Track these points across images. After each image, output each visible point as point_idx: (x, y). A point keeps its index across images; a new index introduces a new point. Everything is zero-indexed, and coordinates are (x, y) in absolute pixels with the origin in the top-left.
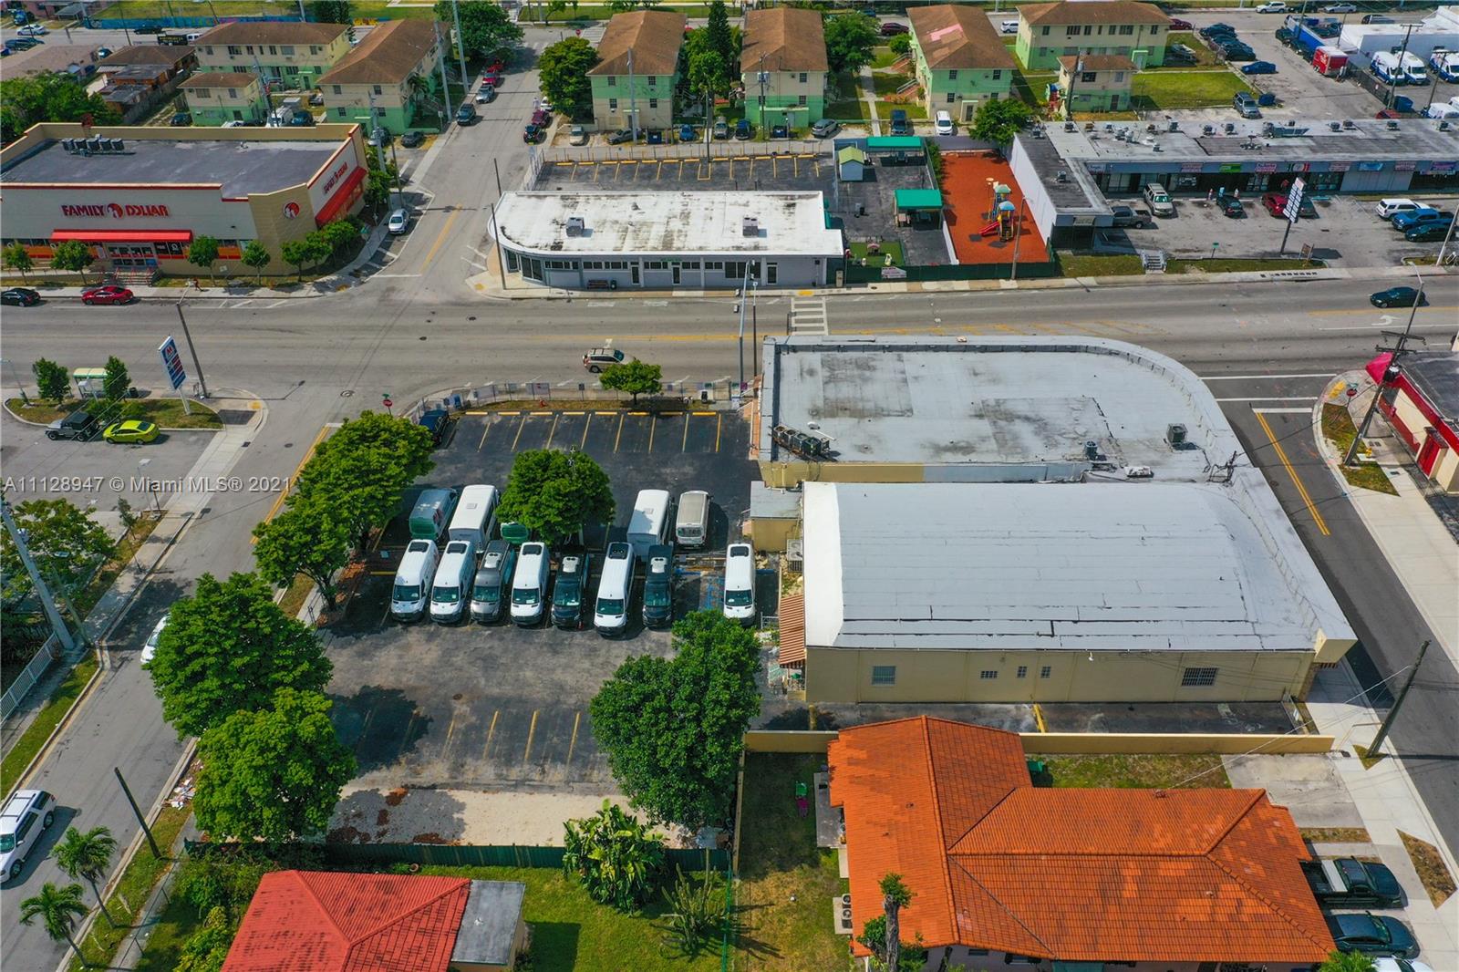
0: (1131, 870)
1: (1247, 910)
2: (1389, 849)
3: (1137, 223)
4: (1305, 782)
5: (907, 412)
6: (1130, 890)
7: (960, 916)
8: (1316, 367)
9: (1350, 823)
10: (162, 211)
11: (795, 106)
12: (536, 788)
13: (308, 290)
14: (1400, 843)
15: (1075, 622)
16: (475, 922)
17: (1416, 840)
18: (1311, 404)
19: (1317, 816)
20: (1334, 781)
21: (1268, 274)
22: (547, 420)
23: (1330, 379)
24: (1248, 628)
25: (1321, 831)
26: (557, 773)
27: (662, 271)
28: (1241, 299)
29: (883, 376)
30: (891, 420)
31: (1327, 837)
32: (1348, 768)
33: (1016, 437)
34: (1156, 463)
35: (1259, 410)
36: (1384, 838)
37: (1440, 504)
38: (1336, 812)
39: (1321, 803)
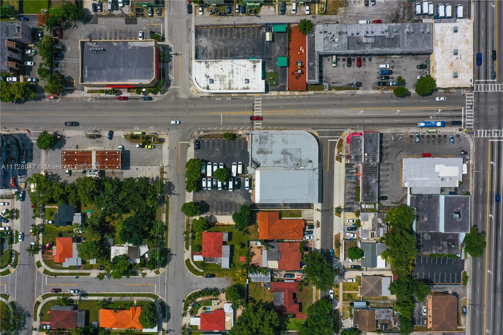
0: (286, 231)
4: (310, 213)
5: (271, 153)
8: (343, 127)
9: (313, 219)
11: (256, 2)
12: (226, 215)
15: (287, 200)
16: (224, 237)
17: (318, 221)
18: (337, 138)
19: (309, 218)
20: (313, 213)
21: (347, 92)
22: (215, 141)
23: (344, 131)
24: (307, 201)
26: (228, 213)
29: (269, 142)
30: (269, 155)
31: (309, 220)
32: (315, 212)
33: (287, 159)
34: (305, 166)
35: (329, 140)
36: (315, 221)
37: (347, 165)
38: (311, 217)
39: (310, 216)
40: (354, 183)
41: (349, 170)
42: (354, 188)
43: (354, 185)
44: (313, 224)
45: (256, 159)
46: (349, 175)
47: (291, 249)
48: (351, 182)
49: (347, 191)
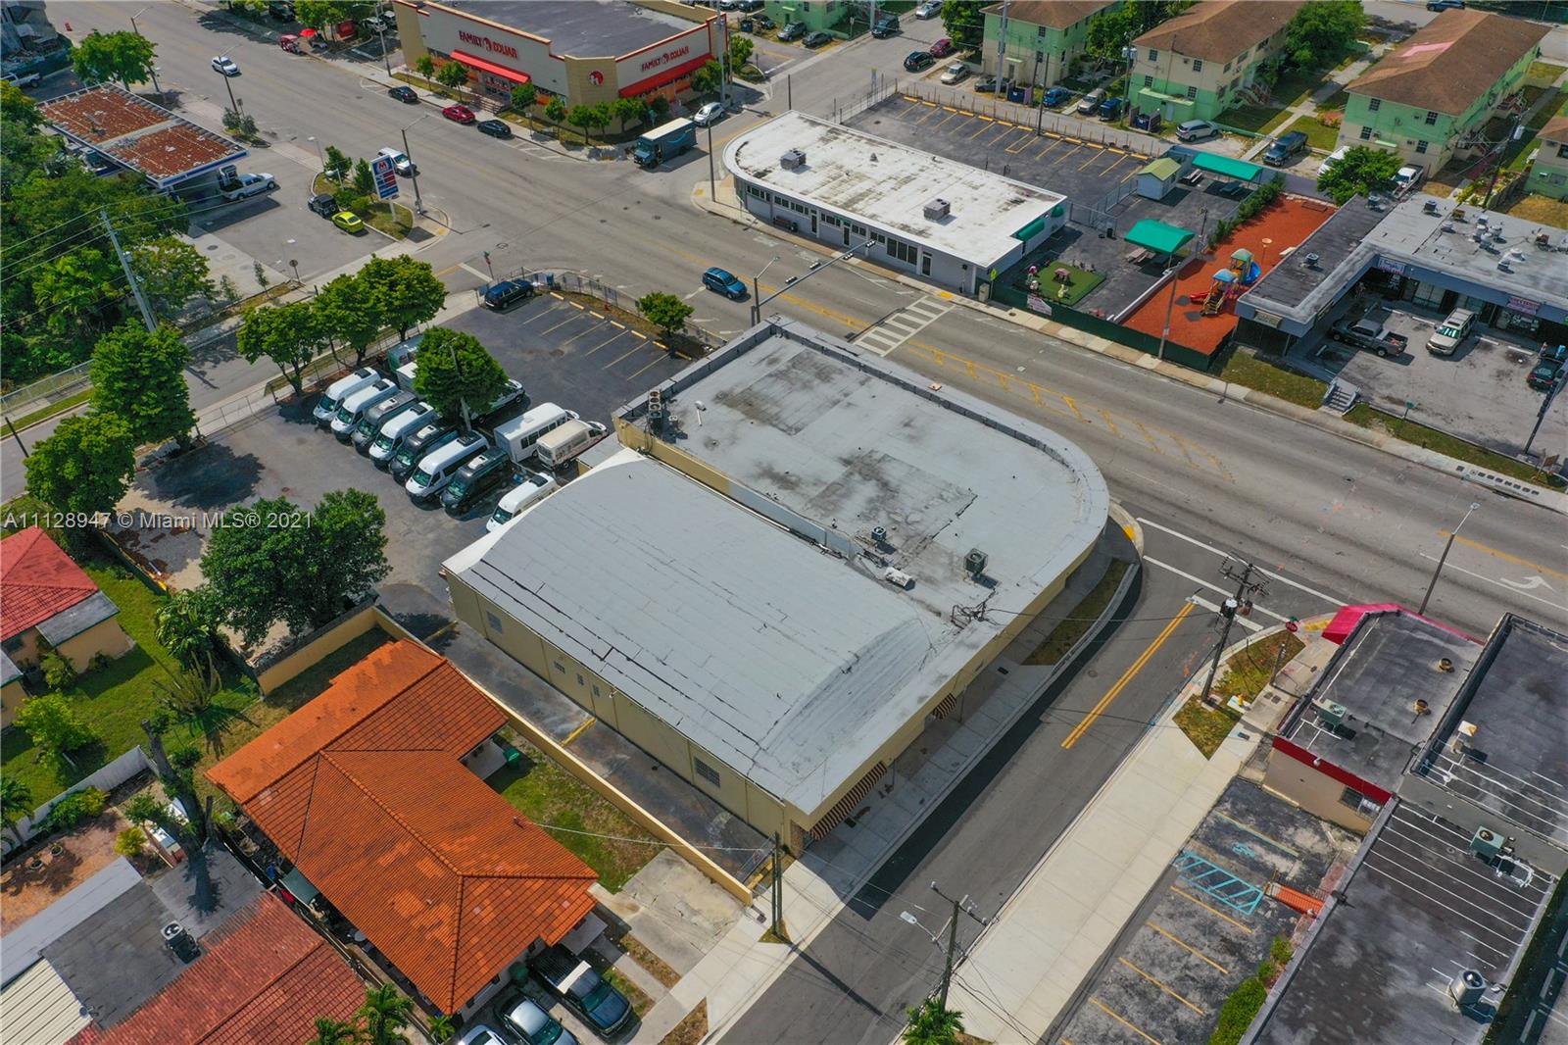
0: (401, 849)
1: (437, 933)
2: (676, 1005)
3: (1380, 348)
4: (695, 912)
5: (793, 430)
6: (385, 860)
7: (266, 793)
9: (676, 965)
10: (511, 52)
11: (1179, 96)
13: (582, 154)
14: (689, 1006)
15: (629, 659)
16: (71, 614)
17: (705, 1016)
19: (661, 940)
20: (720, 928)
21: (1469, 467)
22: (595, 322)
24: (750, 748)
25: (647, 952)
27: (835, 227)
28: (1385, 483)
29: (826, 390)
30: (770, 430)
31: (644, 959)
32: (750, 928)
33: (847, 495)
34: (930, 581)
35: (1197, 599)
36: (685, 995)
37: (1240, 792)
38: (680, 950)
39: (680, 935)
40: (1232, 948)
41: (1243, 836)
42: (1208, 988)
43: (1227, 970)
44: (648, 1003)
45: (684, 413)
46: (1219, 863)
47: (276, 999)
48: (1208, 929)
49: (1127, 967)
